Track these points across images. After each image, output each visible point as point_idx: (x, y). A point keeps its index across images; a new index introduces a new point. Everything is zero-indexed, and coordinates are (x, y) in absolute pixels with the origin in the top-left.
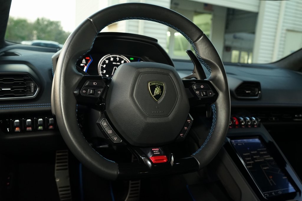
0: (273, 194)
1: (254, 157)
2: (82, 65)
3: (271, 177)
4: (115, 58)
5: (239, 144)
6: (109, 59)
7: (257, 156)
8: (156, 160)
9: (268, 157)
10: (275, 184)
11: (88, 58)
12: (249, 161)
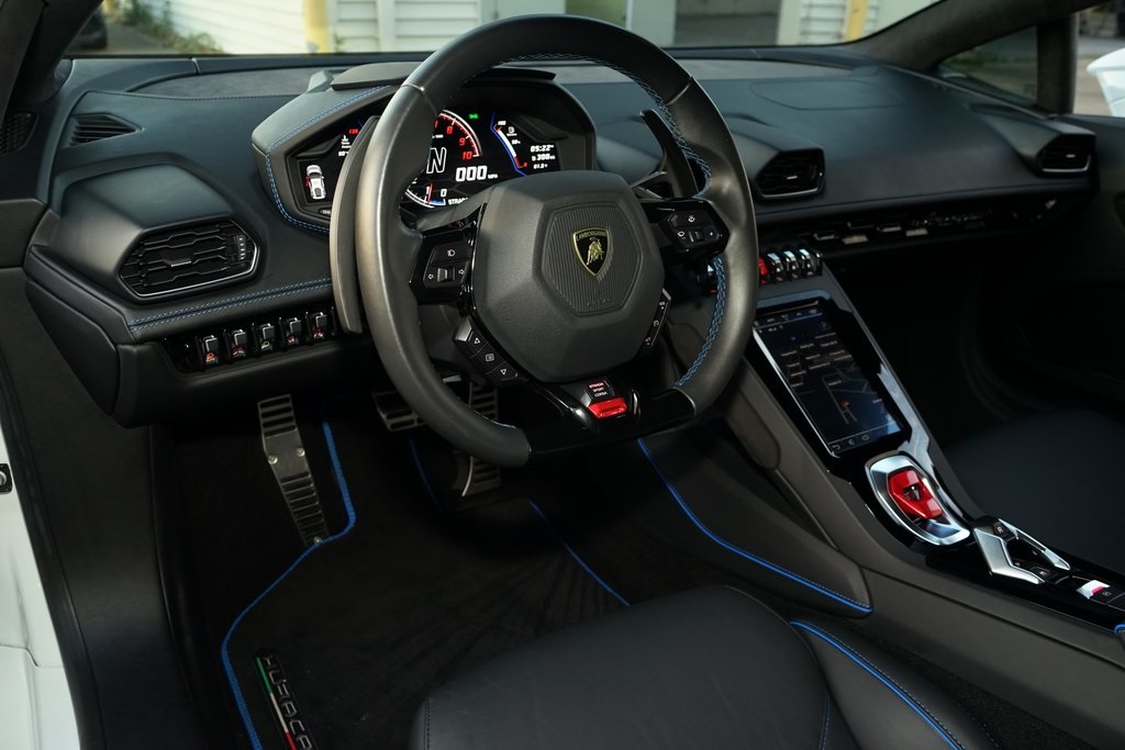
0: (850, 442)
1: (808, 358)
3: (847, 404)
5: (770, 330)
7: (815, 354)
8: (603, 411)
9: (841, 354)
10: (855, 420)
12: (796, 369)
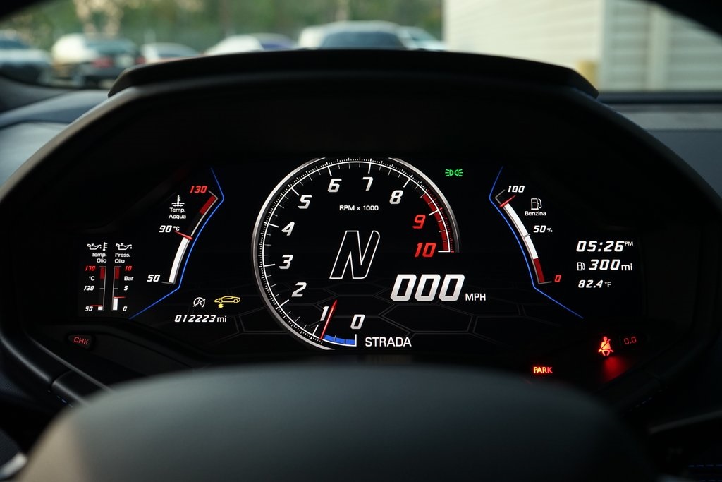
2: (165, 229)
4: (352, 178)
6: (316, 186)
11: (202, 189)
